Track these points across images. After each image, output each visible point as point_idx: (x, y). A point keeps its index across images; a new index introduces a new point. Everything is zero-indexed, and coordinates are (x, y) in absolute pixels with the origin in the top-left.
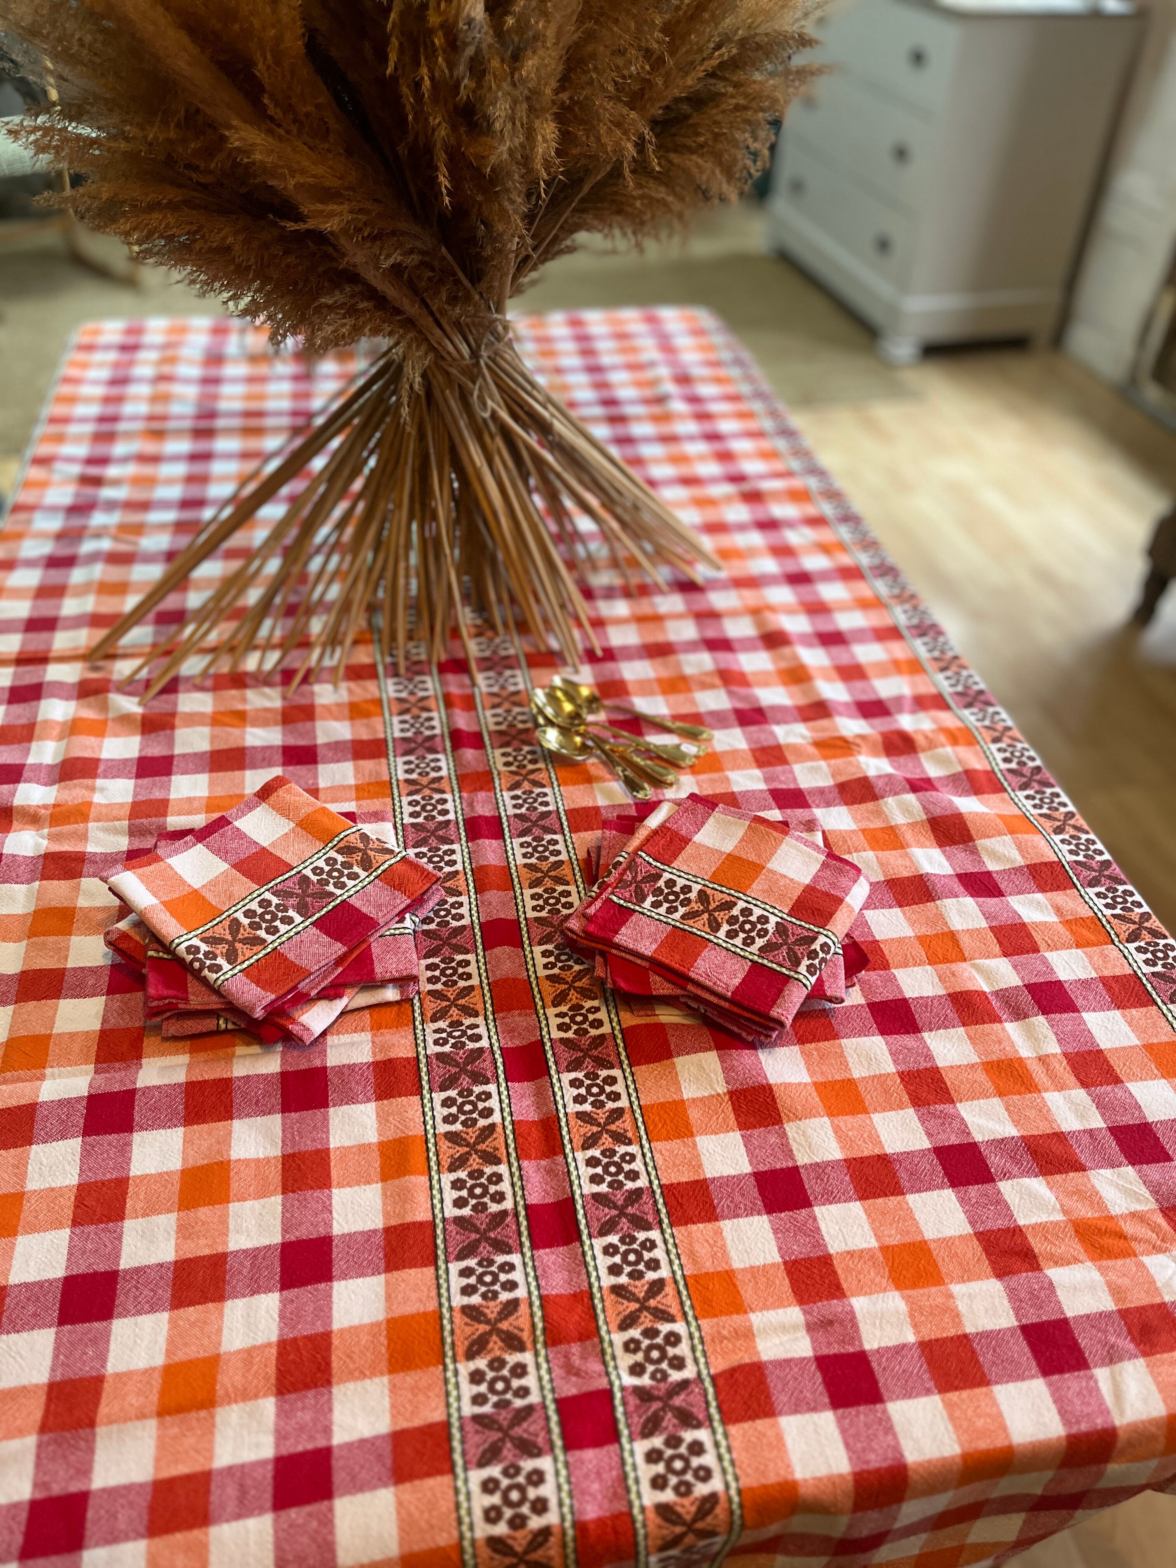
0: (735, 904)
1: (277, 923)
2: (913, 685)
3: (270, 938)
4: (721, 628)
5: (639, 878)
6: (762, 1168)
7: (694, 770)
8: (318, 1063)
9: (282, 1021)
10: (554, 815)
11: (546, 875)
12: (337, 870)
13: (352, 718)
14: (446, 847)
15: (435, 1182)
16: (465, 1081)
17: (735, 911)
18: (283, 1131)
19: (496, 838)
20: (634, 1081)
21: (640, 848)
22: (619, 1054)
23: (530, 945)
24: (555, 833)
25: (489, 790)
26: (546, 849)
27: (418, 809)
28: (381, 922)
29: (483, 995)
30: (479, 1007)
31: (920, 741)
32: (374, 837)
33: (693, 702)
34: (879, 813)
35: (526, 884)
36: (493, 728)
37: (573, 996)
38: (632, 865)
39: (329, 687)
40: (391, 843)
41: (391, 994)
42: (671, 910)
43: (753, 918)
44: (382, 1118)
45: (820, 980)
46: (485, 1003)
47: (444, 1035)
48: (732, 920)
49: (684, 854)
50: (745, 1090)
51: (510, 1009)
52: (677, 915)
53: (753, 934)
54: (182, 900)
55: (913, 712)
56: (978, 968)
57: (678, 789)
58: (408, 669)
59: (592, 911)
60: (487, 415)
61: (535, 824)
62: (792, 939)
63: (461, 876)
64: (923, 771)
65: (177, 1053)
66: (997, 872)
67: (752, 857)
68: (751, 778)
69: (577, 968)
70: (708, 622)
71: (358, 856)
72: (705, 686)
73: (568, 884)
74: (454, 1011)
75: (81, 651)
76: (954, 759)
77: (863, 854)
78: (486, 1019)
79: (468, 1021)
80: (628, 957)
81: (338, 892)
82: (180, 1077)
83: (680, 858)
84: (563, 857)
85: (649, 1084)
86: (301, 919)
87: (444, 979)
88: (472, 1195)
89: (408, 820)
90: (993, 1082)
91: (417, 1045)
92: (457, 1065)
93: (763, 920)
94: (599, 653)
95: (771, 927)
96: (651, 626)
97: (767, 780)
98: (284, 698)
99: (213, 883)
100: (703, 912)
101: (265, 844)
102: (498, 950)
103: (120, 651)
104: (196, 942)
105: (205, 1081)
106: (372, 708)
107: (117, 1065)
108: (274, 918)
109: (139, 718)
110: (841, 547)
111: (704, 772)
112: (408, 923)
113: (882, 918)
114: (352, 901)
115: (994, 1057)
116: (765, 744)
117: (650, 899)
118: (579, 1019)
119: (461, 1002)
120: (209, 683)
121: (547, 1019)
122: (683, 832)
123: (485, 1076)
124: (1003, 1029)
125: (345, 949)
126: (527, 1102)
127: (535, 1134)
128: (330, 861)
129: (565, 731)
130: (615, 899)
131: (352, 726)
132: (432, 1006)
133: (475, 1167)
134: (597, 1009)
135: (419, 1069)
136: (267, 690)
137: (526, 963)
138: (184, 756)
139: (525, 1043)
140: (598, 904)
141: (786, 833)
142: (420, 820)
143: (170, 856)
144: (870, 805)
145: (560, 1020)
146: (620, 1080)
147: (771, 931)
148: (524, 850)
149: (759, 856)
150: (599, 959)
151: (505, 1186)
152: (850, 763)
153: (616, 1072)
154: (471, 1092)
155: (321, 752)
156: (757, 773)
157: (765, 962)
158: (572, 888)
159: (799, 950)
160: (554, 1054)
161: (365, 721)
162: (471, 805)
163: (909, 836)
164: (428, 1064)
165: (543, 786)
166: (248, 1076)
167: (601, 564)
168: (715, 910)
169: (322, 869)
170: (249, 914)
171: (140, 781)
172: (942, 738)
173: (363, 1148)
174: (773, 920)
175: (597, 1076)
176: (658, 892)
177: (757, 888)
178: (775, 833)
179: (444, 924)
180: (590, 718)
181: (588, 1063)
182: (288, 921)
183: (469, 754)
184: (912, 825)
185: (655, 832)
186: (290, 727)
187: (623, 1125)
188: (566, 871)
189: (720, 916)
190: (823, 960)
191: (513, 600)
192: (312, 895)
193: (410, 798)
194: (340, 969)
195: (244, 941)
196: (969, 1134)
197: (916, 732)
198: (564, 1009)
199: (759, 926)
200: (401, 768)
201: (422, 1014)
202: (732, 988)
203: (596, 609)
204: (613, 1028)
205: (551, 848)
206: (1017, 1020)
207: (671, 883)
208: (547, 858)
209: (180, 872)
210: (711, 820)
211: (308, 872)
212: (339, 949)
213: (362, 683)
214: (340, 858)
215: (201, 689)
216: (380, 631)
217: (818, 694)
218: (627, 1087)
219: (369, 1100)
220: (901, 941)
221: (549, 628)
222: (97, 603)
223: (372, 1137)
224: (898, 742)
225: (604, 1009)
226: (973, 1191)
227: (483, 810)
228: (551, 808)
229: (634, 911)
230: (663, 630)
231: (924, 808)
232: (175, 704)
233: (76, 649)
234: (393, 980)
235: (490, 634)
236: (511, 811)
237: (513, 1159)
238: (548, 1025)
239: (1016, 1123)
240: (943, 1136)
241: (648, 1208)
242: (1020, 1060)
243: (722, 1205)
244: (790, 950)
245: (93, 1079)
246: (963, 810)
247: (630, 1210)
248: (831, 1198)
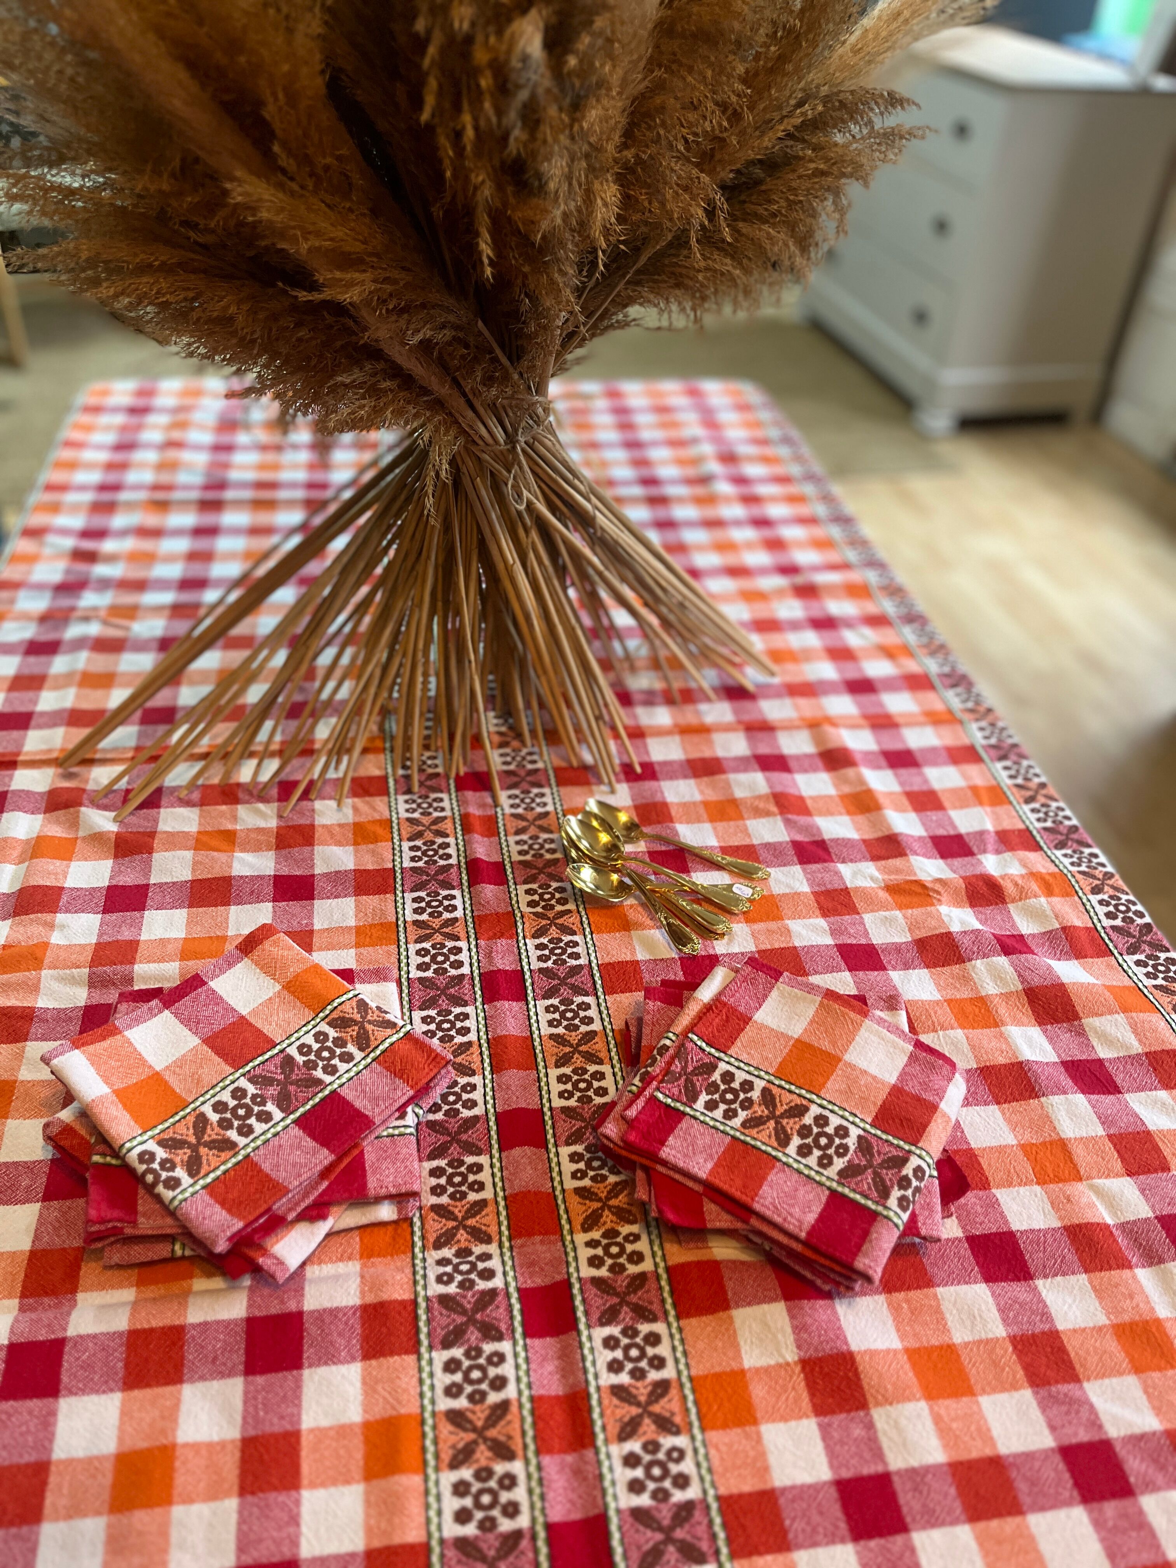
0: (807, 1109)
1: (252, 1121)
2: (997, 818)
3: (241, 1141)
4: (774, 743)
5: (690, 1069)
6: (846, 1474)
7: (748, 918)
8: (292, 1306)
9: (251, 1253)
10: (585, 971)
11: (576, 1050)
12: (329, 1049)
13: (356, 843)
14: (457, 1010)
15: (431, 1484)
16: (473, 1335)
17: (808, 1120)
18: (245, 1402)
19: (517, 1000)
20: (682, 1341)
21: (691, 1029)
22: (663, 1301)
23: (556, 1145)
24: (587, 994)
25: (511, 938)
26: (576, 1015)
27: (427, 959)
28: (377, 1121)
29: (498, 1214)
30: (493, 1230)
31: (1009, 889)
32: (373, 1005)
33: (746, 832)
34: (966, 979)
35: (552, 1061)
36: (516, 858)
37: (608, 1217)
38: (681, 1051)
39: (332, 804)
40: (395, 1014)
41: (386, 1212)
42: (730, 1114)
43: (830, 1130)
44: (369, 1385)
45: (913, 1218)
46: (500, 1224)
47: (449, 1269)
48: (805, 1132)
49: (743, 1038)
50: (820, 1359)
51: (530, 1234)
52: (737, 1122)
53: (831, 1151)
54: (139, 1086)
55: (998, 852)
56: (1097, 1191)
57: (731, 940)
58: (421, 784)
59: (632, 1113)
60: (522, 507)
61: (563, 982)
62: (877, 1160)
63: (475, 1049)
64: (1014, 925)
65: (120, 1286)
66: (1110, 1060)
67: (825, 1045)
68: (815, 929)
69: (612, 1179)
70: (760, 735)
71: (354, 1031)
72: (759, 813)
73: (601, 1062)
74: (462, 1235)
75: (55, 755)
76: (1049, 912)
77: (951, 1032)
78: (501, 1246)
79: (478, 1249)
80: (677, 1177)
81: (328, 1079)
82: (121, 1322)
83: (738, 1043)
84: (596, 1026)
85: (701, 1345)
86: (282, 1115)
87: (451, 1190)
88: (478, 1505)
89: (415, 974)
90: (1128, 1354)
91: (415, 1283)
92: (464, 1312)
93: (842, 1132)
94: (638, 770)
95: (851, 1142)
96: (696, 738)
97: (833, 933)
98: (280, 817)
99: (180, 1063)
100: (769, 1118)
101: (244, 1012)
102: (517, 1152)
103: (98, 756)
104: (152, 1146)
105: (152, 1330)
106: (380, 831)
107: (46, 1300)
108: (249, 1113)
109: (113, 837)
110: (907, 651)
111: (761, 920)
112: (410, 1119)
113: (977, 1119)
114: (345, 1092)
115: (1126, 1318)
116: (829, 887)
117: (704, 1098)
118: (614, 1250)
119: (471, 1222)
120: (196, 796)
121: (575, 1249)
122: (742, 1009)
123: (498, 1330)
124: (1134, 1277)
125: (332, 1158)
126: (550, 1367)
127: (559, 1416)
128: (321, 1037)
129: (599, 867)
130: (660, 1096)
131: (356, 851)
132: (437, 1226)
133: (483, 1462)
134: (637, 1238)
135: (416, 1318)
136: (261, 806)
137: (551, 1169)
138: (161, 885)
139: (548, 1281)
140: (640, 1103)
141: (865, 1014)
142: (429, 974)
143: (130, 1027)
144: (956, 969)
145: (591, 1252)
146: (665, 1339)
147: (852, 1148)
148: (550, 1016)
149: (834, 1044)
150: (640, 1175)
151: (519, 1494)
152: (930, 915)
153: (659, 1327)
154: (479, 1352)
155: (318, 885)
156: (821, 922)
157: (846, 1191)
158: (606, 1069)
159: (888, 1175)
160: (584, 1300)
161: (371, 846)
162: (489, 955)
163: (1003, 1011)
164: (429, 1310)
165: (574, 933)
166: (206, 1323)
167: (639, 664)
168: (782, 1116)
169: (309, 1047)
170: (219, 1107)
171: (108, 916)
172: (1034, 886)
173: (342, 1431)
174: (854, 1132)
175: (636, 1333)
176: (712, 1088)
177: (833, 1086)
178: (852, 1015)
179: (453, 1113)
180: (628, 848)
181: (626, 1314)
182: (265, 1117)
183: (489, 891)
184: (1006, 996)
185: (708, 1008)
186: (284, 852)
187: (667, 1405)
188: (598, 1045)
189: (790, 1124)
190: (917, 1190)
191: (542, 705)
192: (296, 1083)
193: (419, 946)
194: (325, 1184)
195: (211, 1145)
196: (1100, 1427)
197: (1003, 877)
198: (596, 1235)
199: (837, 1141)
200: (410, 906)
201: (423, 1237)
202: (806, 1226)
203: (635, 717)
204: (656, 1265)
205: (582, 1014)
206: (1151, 1265)
207: (728, 1077)
208: (577, 1028)
209: (140, 1048)
210: (774, 994)
211: (293, 1051)
212: (325, 1157)
213: (367, 799)
214: (332, 1033)
215: (188, 803)
216: (392, 738)
217: (889, 827)
218: (674, 1349)
219: (353, 1359)
220: (1001, 1150)
221: (582, 739)
222: (78, 697)
223: (354, 1414)
224: (984, 889)
225: (644, 1238)
226: (1110, 1509)
227: (503, 963)
228: (582, 961)
229: (684, 1114)
230: (710, 743)
231: (1020, 975)
232: (156, 821)
233: (50, 751)
234: (390, 1197)
235: (515, 744)
236: (536, 965)
237: (531, 1454)
238: (576, 1258)
239: (1158, 1411)
240: (1069, 1430)
241: (701, 1530)
242: (1158, 1322)
243: (795, 1526)
244: (876, 1174)
245: (16, 1320)
246: (1065, 980)
247: (679, 1534)
248: (933, 1521)
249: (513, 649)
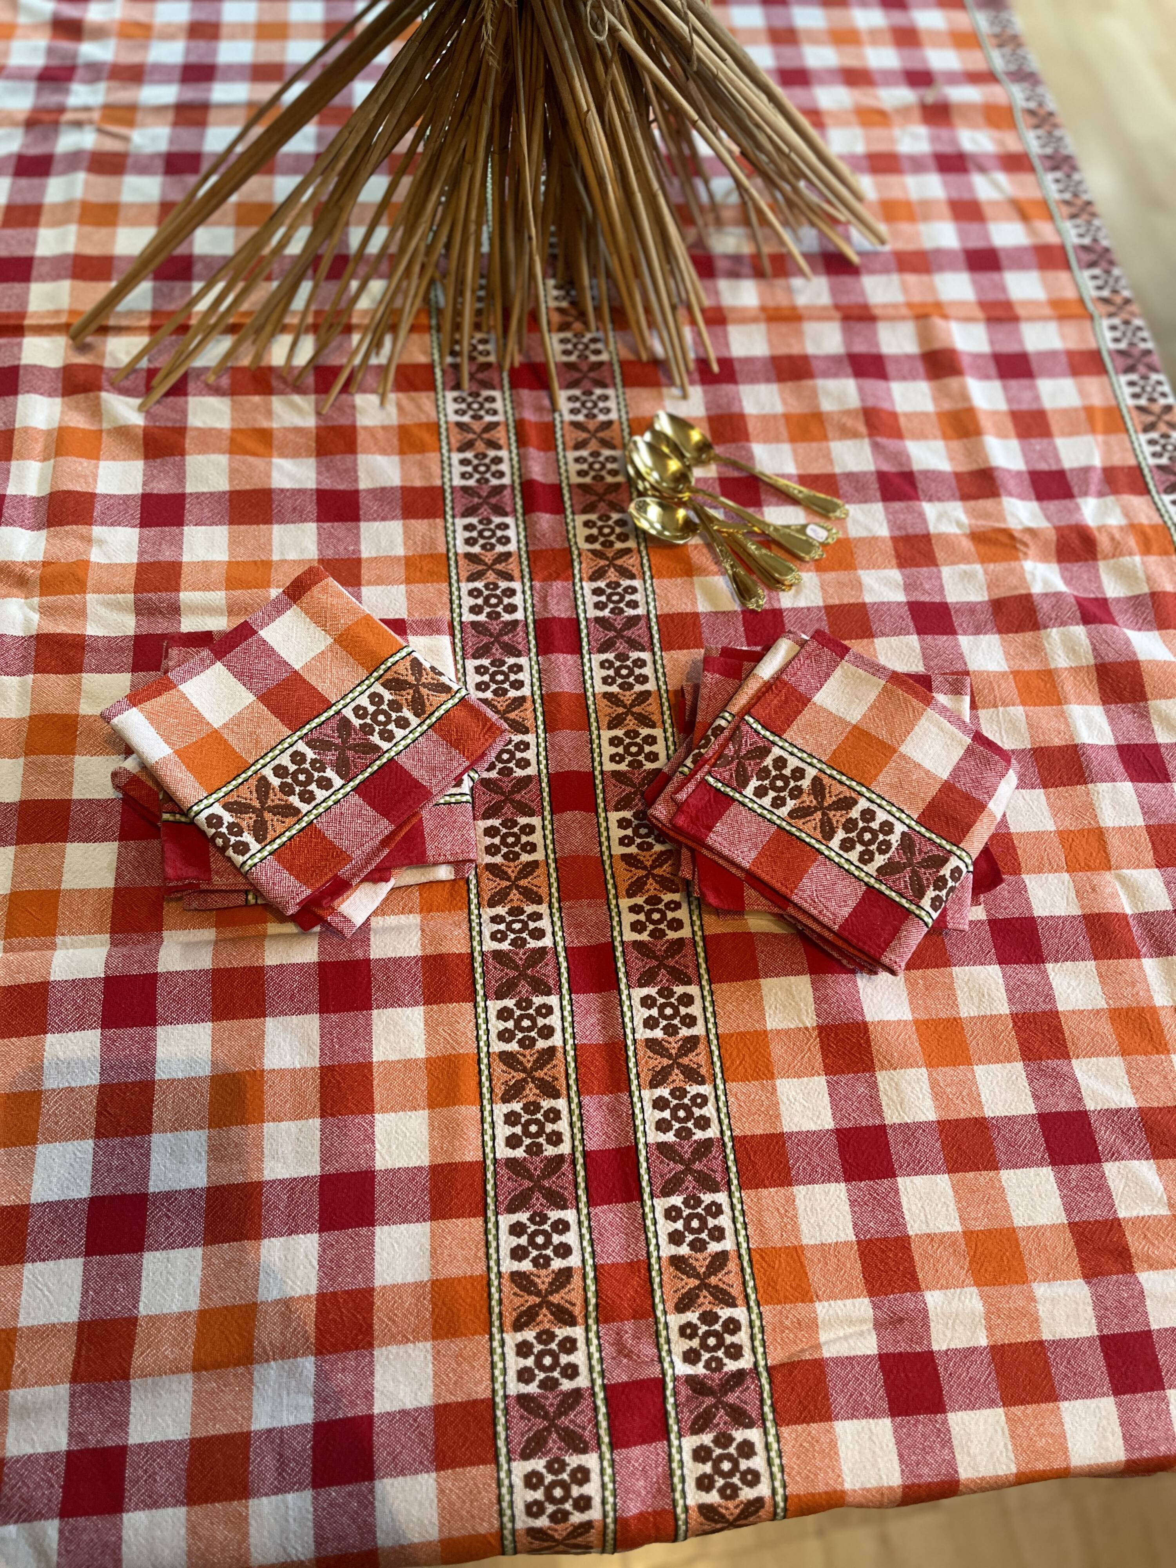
0: (855, 802)
1: (313, 787)
2: (1107, 450)
3: (304, 808)
4: (873, 339)
5: (744, 752)
6: (846, 1124)
7: (820, 567)
8: (360, 954)
9: (320, 912)
10: (643, 623)
11: (629, 711)
12: (384, 712)
13: (402, 452)
14: (511, 661)
15: (486, 1114)
16: (524, 988)
17: (855, 813)
18: (322, 1037)
19: (572, 653)
20: (713, 1002)
21: (748, 710)
22: (698, 966)
23: (606, 810)
24: (643, 650)
25: (566, 579)
26: (631, 673)
27: (480, 601)
28: (434, 791)
29: (549, 875)
30: (543, 892)
31: (1104, 543)
32: (427, 665)
33: (828, 457)
34: (1037, 649)
35: (604, 722)
36: (576, 480)
37: (651, 886)
38: (735, 734)
39: (374, 399)
40: (449, 677)
41: (444, 873)
42: (778, 803)
43: (875, 825)
44: (431, 1026)
45: (943, 915)
46: (550, 886)
47: (502, 927)
48: (851, 824)
49: (801, 720)
50: (836, 1027)
51: (578, 898)
52: (784, 811)
53: (873, 847)
54: (199, 745)
55: (1101, 494)
56: (1122, 880)
57: (798, 592)
58: (472, 377)
59: (682, 796)
61: (619, 634)
62: (918, 858)
63: (528, 704)
64: (1100, 588)
65: (201, 926)
66: (1167, 746)
67: (883, 734)
68: (887, 582)
69: (658, 848)
70: (859, 326)
71: (408, 694)
72: (845, 432)
73: (653, 726)
74: (514, 895)
75: (63, 319)
76: (1141, 574)
77: (1011, 709)
78: (550, 907)
79: (530, 909)
80: (720, 861)
81: (385, 745)
82: (204, 961)
83: (794, 726)
84: (651, 686)
85: (729, 1007)
86: (342, 782)
87: (504, 850)
88: (526, 1133)
89: (468, 617)
90: (1118, 1035)
91: (471, 938)
92: (516, 967)
93: (886, 828)
94: (716, 368)
95: (895, 839)
96: (783, 328)
97: (908, 587)
98: (318, 413)
99: (237, 721)
100: (816, 809)
101: (297, 667)
102: (568, 815)
103: (112, 322)
104: (217, 809)
105: (234, 969)
106: (427, 437)
107: (135, 936)
108: (310, 780)
109: (140, 433)
110: (1044, 209)
111: (833, 569)
112: (466, 785)
113: (1021, 802)
114: (402, 760)
115: (1124, 1004)
116: (911, 531)
117: (754, 783)
118: (656, 916)
119: (523, 883)
120: (225, 381)
121: (619, 914)
122: (802, 689)
123: (546, 985)
124: (1140, 967)
125: (392, 827)
126: (593, 1019)
127: (600, 1062)
128: (376, 699)
129: (665, 501)
130: (711, 780)
131: (402, 462)
132: (491, 885)
133: (532, 1098)
134: (677, 906)
135: (473, 969)
136: (297, 398)
137: (600, 834)
138: (198, 495)
139: (593, 942)
140: (691, 787)
141: (928, 701)
142: (482, 618)
143: (184, 680)
144: (1028, 636)
145: (634, 917)
146: (698, 1001)
147: (895, 845)
148: (605, 673)
149: (891, 733)
150: (685, 853)
151: (562, 1126)
152: (1012, 571)
153: (693, 990)
154: (530, 1004)
155: (365, 502)
156: (895, 575)
157: (883, 888)
158: (657, 732)
159: (926, 874)
160: (625, 963)
161: (418, 457)
162: (544, 600)
163: (1068, 686)
164: (484, 963)
165: (632, 577)
166: (282, 966)
167: (728, 214)
168: (830, 808)
169: (365, 709)
170: (280, 771)
171: (146, 531)
172: (1132, 542)
173: (408, 1064)
174: (899, 828)
175: (672, 994)
176: (763, 773)
177: (884, 780)
178: (915, 702)
179: (506, 772)
180: (698, 473)
181: (663, 976)
182: (325, 784)
183: (545, 520)
184: (1075, 671)
185: (768, 687)
186: (326, 460)
187: (696, 1058)
188: (651, 707)
189: (837, 817)
190: (952, 889)
191: (609, 275)
192: (354, 748)
193: (471, 585)
194: (386, 851)
195: (275, 810)
196: (1081, 1100)
197: (1100, 528)
198: (639, 900)
199: (881, 837)
200: (461, 535)
201: (478, 895)
202: (840, 920)
203: (717, 293)
204: (694, 933)
205: (637, 671)
206: (1158, 955)
207: (780, 763)
208: (631, 686)
209: (196, 704)
210: (838, 673)
211: (348, 713)
212: (385, 827)
213: (413, 394)
214: (387, 696)
215: (216, 391)
216: (440, 312)
217: (986, 459)
218: (705, 1009)
219: (417, 1003)
220: (1038, 836)
222: (80, 238)
223: (419, 1052)
224: (1076, 542)
225: (685, 906)
226: (1075, 1171)
227: (558, 610)
228: (640, 611)
229: (733, 800)
230: (800, 334)
231: (1094, 649)
232: (184, 413)
233: (57, 313)
234: (449, 863)
235: (578, 326)
236: (592, 613)
237: (573, 1094)
238: (620, 923)
239: (1136, 1090)
240: (1051, 1100)
241: (717, 1164)
242: (1153, 1010)
243: (798, 1166)
244: (914, 872)
245: (109, 955)
246: (1141, 657)
247: (697, 1166)
248: (918, 1168)
249: (580, 210)
